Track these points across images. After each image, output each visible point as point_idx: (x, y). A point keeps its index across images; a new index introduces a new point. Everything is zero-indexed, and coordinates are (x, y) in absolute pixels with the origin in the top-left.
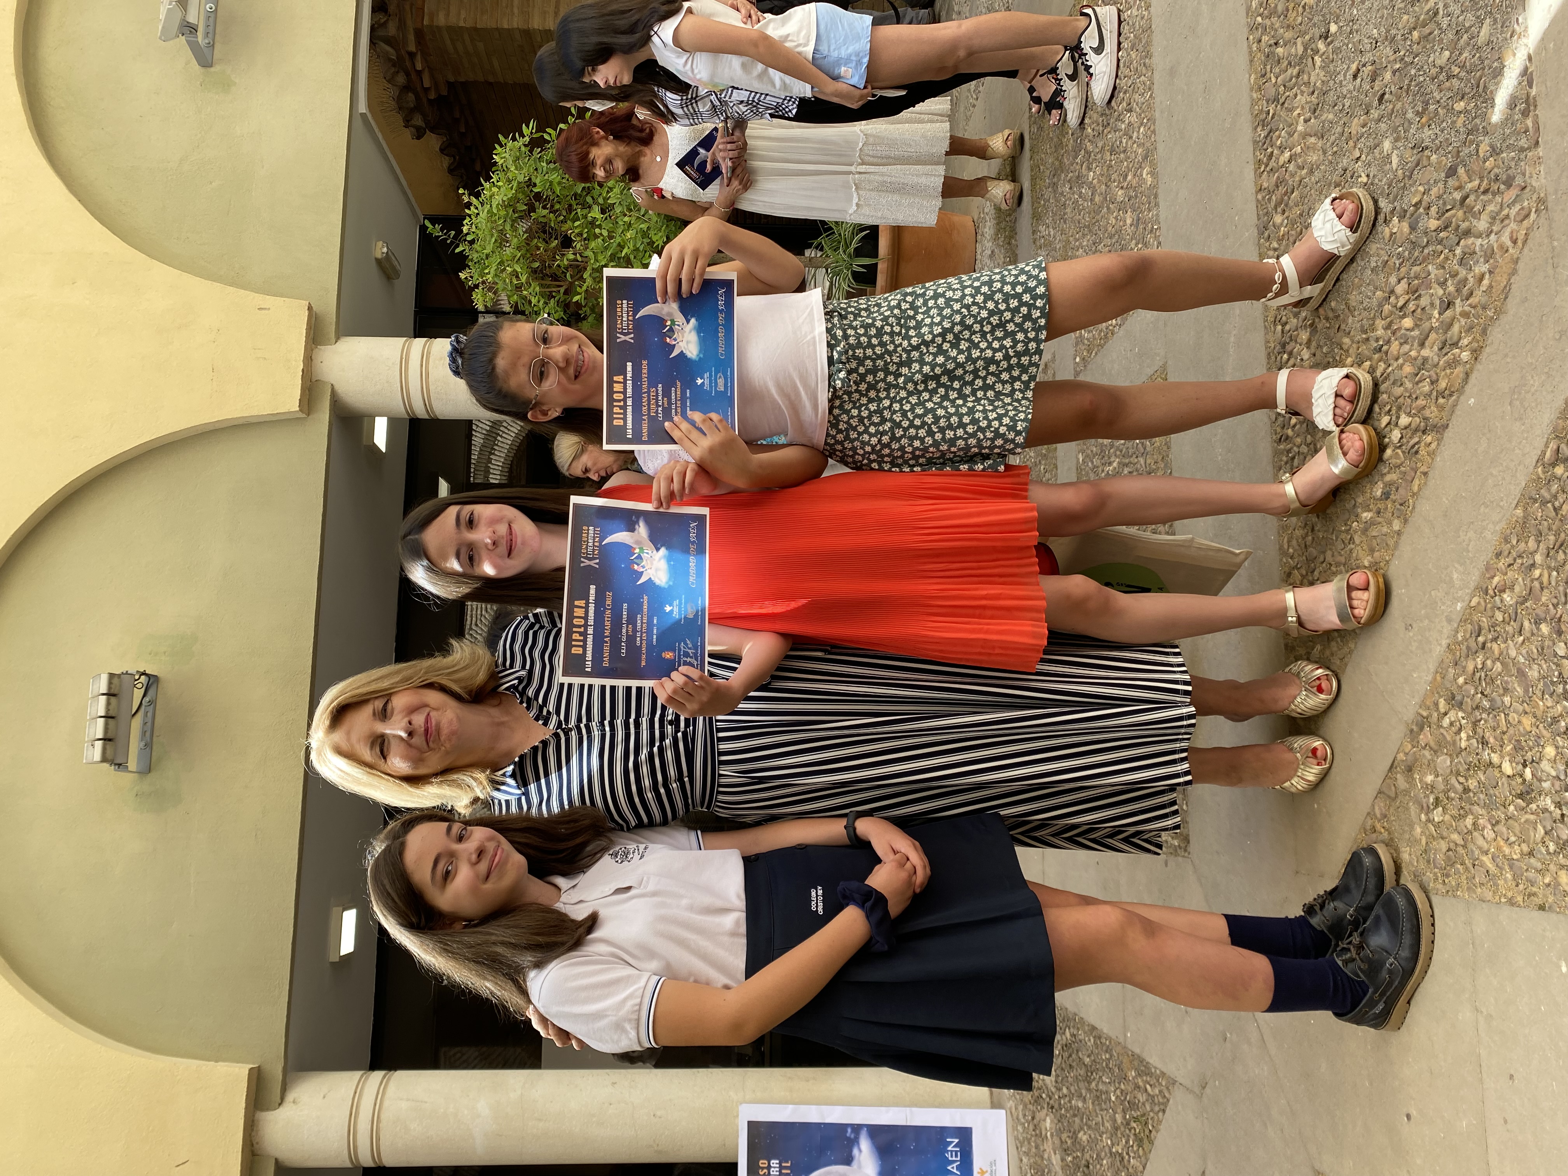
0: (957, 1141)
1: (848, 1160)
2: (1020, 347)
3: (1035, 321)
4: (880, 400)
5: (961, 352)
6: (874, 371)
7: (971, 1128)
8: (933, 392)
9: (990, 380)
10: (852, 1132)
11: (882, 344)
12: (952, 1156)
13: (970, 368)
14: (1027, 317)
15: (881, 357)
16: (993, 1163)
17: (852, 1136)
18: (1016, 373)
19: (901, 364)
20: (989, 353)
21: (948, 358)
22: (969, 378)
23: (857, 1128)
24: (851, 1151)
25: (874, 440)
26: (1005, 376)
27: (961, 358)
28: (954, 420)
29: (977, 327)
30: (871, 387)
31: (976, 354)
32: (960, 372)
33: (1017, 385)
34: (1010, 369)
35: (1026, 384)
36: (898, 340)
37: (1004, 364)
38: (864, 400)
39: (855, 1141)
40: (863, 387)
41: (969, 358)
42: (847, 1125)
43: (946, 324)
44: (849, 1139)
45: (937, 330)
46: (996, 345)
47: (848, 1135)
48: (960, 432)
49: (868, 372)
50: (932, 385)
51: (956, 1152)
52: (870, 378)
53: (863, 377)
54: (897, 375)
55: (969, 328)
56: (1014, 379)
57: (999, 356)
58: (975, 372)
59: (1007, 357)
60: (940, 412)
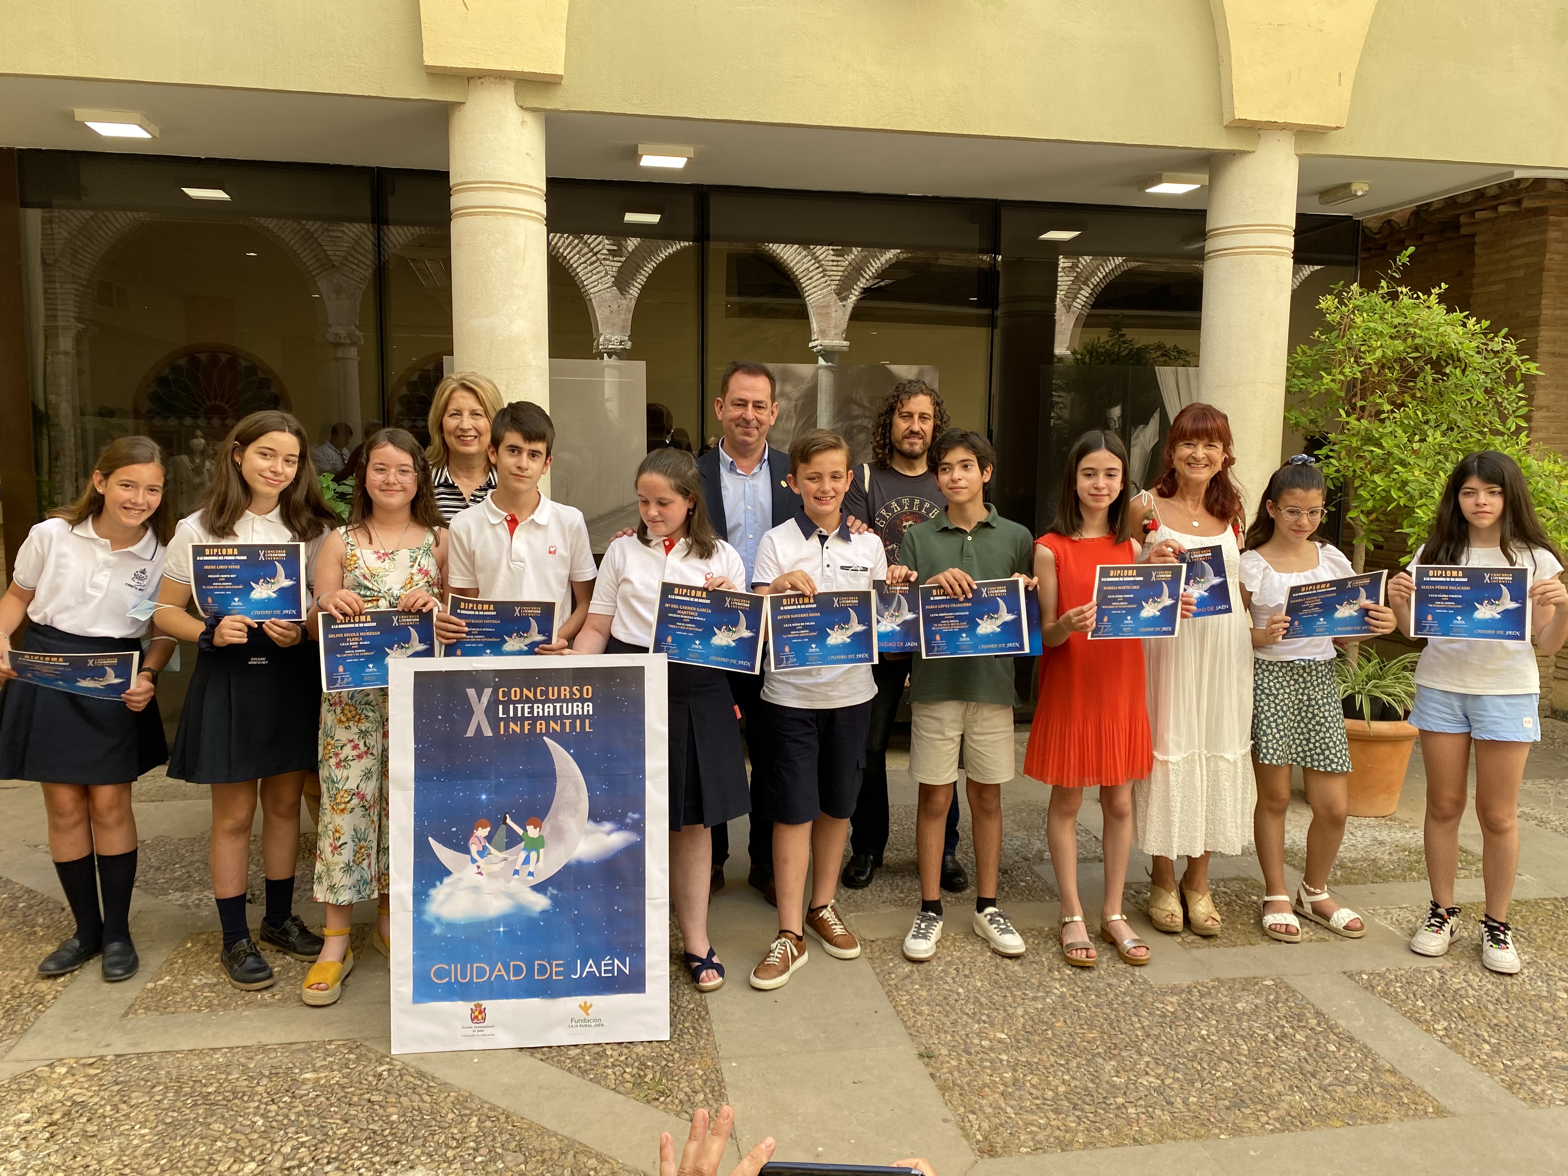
0: (627, 972)
1: (595, 816)
2: (1316, 757)
3: (1330, 765)
4: (1289, 687)
5: (1314, 726)
6: (1305, 682)
7: (644, 991)
8: (1293, 714)
9: (1298, 742)
10: (633, 820)
11: (1318, 685)
12: (605, 965)
13: (1305, 730)
14: (1332, 761)
15: (1312, 685)
16: (599, 1023)
17: (628, 821)
18: (1301, 754)
19: (1308, 695)
20: (1313, 741)
21: (1310, 719)
22: (1299, 731)
23: (639, 827)
24: (609, 819)
25: (1265, 685)
26: (1300, 749)
27: (1310, 726)
28: (1282, 727)
29: (1328, 735)
30: (1296, 681)
31: (1313, 734)
32: (1302, 725)
33: (1295, 756)
34: (1304, 751)
35: (1295, 760)
36: (1321, 693)
37: (1306, 748)
38: (1288, 678)
39: (622, 825)
40: (1296, 677)
41: (1310, 730)
42: (643, 813)
43: (1329, 719)
44: (624, 815)
45: (1327, 714)
46: (1317, 744)
47: (630, 814)
48: (1275, 730)
49: (1304, 678)
50: (1296, 712)
51: (612, 971)
52: (1301, 680)
53: (1302, 676)
54: (1302, 694)
55: (1328, 731)
56: (1298, 754)
57: (1311, 746)
58: (1303, 733)
59: (1310, 750)
60: (1285, 719)
